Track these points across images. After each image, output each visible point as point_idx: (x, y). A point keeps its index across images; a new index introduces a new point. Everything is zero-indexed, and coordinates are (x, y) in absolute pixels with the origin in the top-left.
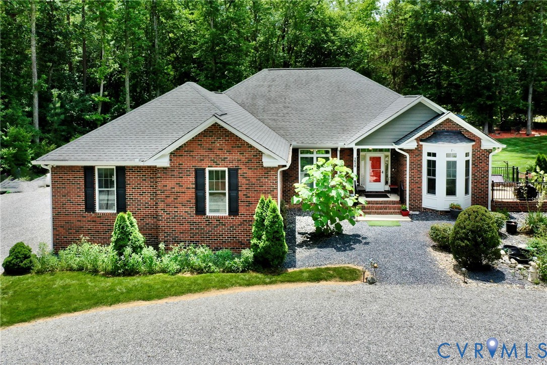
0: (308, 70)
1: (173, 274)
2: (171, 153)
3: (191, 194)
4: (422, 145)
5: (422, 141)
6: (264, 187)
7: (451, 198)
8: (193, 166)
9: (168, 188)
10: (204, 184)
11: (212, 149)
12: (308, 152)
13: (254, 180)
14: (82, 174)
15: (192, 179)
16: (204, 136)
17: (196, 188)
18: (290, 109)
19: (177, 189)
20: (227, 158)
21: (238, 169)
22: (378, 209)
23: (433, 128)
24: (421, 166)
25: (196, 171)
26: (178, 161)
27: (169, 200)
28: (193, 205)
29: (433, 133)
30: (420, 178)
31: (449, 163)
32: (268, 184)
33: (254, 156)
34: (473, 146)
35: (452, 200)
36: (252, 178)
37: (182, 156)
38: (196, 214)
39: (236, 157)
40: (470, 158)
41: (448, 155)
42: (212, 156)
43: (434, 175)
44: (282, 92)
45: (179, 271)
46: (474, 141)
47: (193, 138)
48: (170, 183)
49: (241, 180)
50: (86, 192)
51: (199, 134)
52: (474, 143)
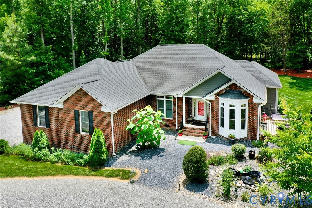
0: (181, 46)
1: (52, 164)
2: (64, 101)
3: (73, 122)
4: (219, 98)
5: (219, 95)
6: (104, 122)
7: (232, 131)
8: (73, 109)
9: (64, 118)
10: (79, 118)
11: (81, 101)
12: (161, 97)
13: (100, 118)
14: (32, 108)
15: (73, 115)
16: (78, 94)
17: (75, 120)
18: (160, 71)
19: (67, 119)
20: (87, 106)
21: (93, 112)
22: (193, 133)
23: (225, 88)
24: (218, 110)
25: (75, 111)
26: (67, 105)
27: (65, 124)
28: (74, 128)
29: (225, 91)
30: (218, 117)
31: (231, 110)
32: (106, 121)
33: (99, 106)
34: (249, 100)
35: (232, 132)
36: (99, 117)
37: (69, 103)
38: (76, 132)
39: (92, 106)
40: (246, 108)
41: (231, 106)
42: (81, 104)
43: (223, 117)
44: (161, 60)
45: (57, 162)
46: (249, 97)
47: (73, 95)
48: (65, 116)
49: (94, 118)
50: (34, 117)
51: (75, 93)
52: (249, 99)
